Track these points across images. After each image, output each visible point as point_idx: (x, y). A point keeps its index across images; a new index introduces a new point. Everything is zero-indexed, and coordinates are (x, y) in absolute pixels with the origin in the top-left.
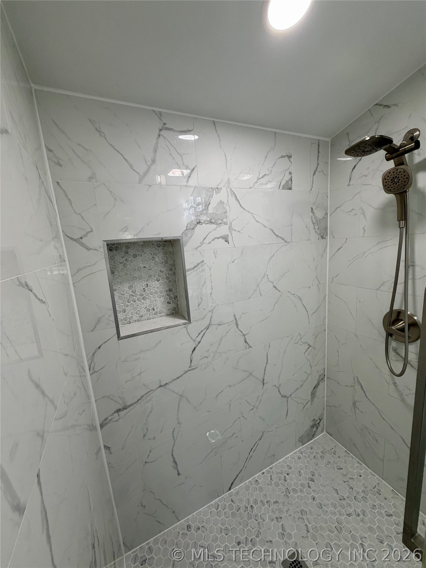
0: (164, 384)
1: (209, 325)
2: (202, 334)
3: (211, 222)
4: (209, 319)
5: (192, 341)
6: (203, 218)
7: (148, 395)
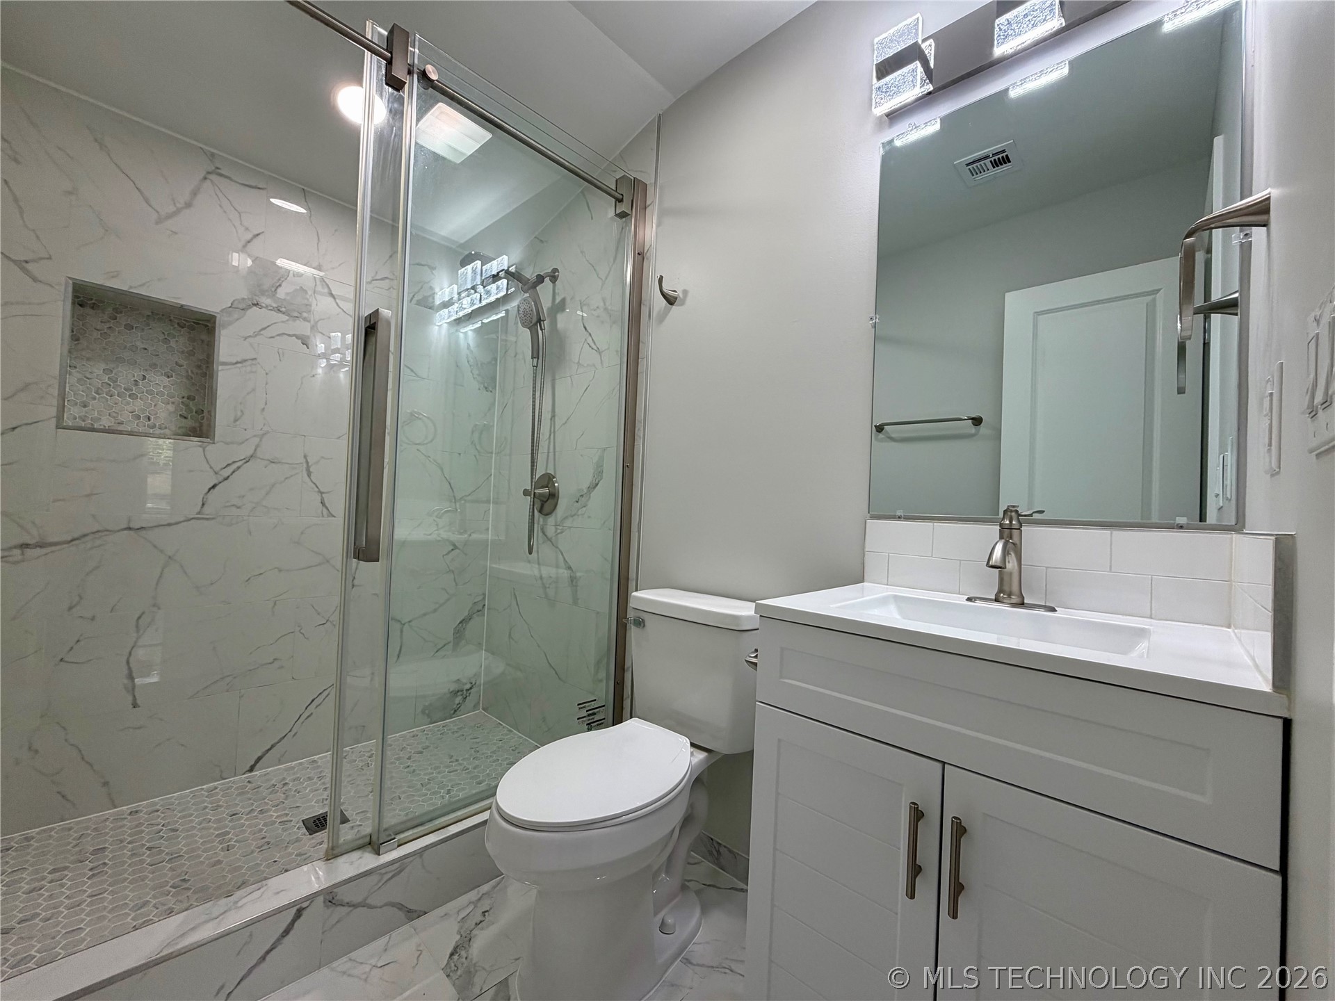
0: (136, 527)
1: (252, 456)
2: (234, 466)
3: (279, 310)
4: (253, 448)
5: (212, 473)
6: (265, 301)
7: (97, 535)
